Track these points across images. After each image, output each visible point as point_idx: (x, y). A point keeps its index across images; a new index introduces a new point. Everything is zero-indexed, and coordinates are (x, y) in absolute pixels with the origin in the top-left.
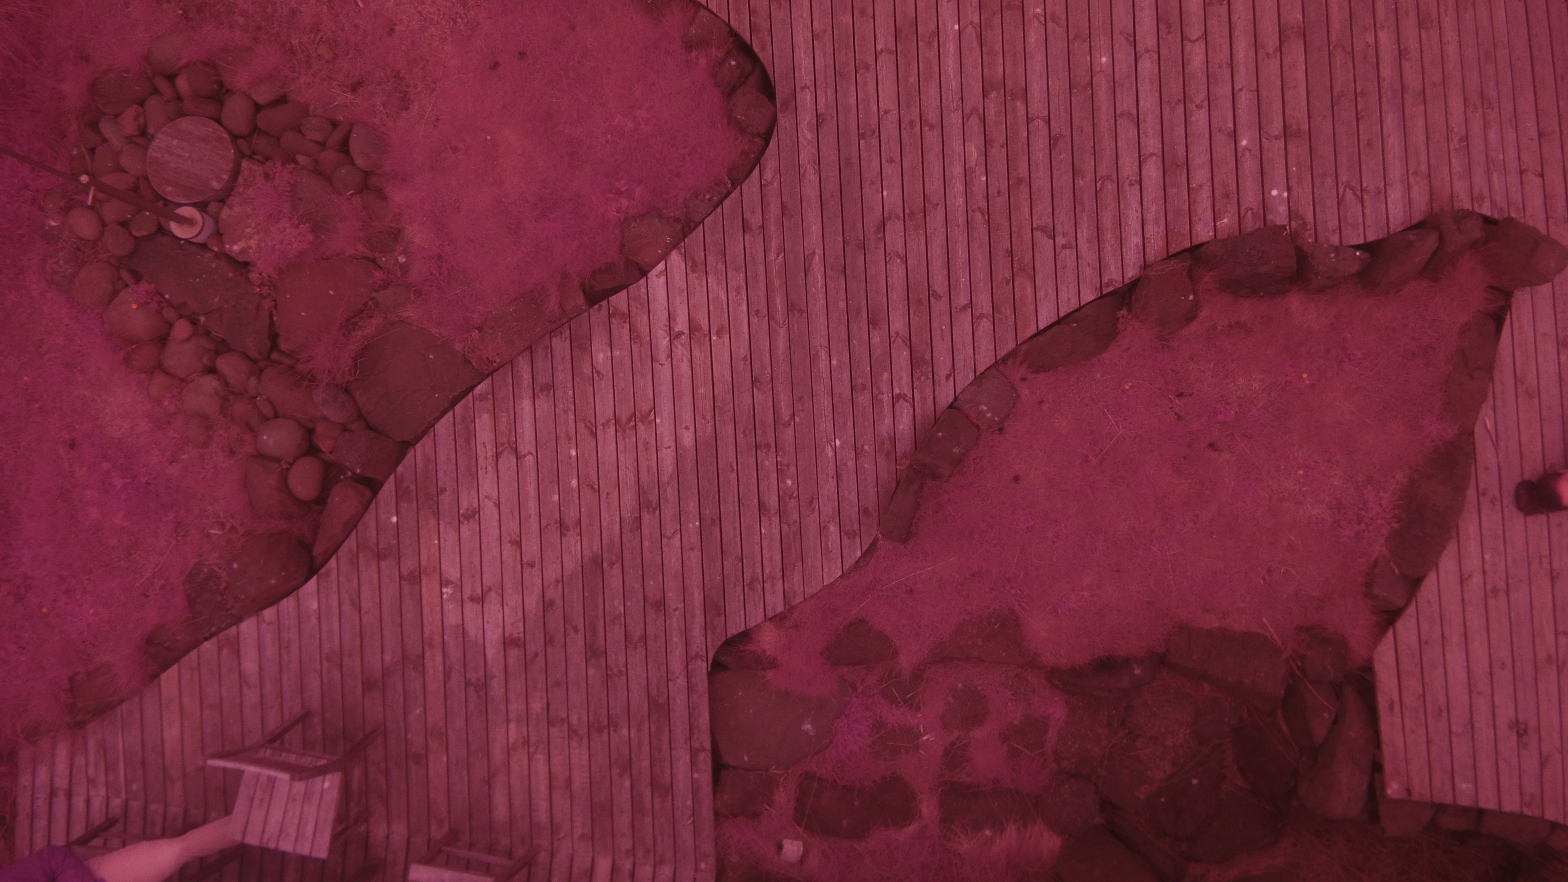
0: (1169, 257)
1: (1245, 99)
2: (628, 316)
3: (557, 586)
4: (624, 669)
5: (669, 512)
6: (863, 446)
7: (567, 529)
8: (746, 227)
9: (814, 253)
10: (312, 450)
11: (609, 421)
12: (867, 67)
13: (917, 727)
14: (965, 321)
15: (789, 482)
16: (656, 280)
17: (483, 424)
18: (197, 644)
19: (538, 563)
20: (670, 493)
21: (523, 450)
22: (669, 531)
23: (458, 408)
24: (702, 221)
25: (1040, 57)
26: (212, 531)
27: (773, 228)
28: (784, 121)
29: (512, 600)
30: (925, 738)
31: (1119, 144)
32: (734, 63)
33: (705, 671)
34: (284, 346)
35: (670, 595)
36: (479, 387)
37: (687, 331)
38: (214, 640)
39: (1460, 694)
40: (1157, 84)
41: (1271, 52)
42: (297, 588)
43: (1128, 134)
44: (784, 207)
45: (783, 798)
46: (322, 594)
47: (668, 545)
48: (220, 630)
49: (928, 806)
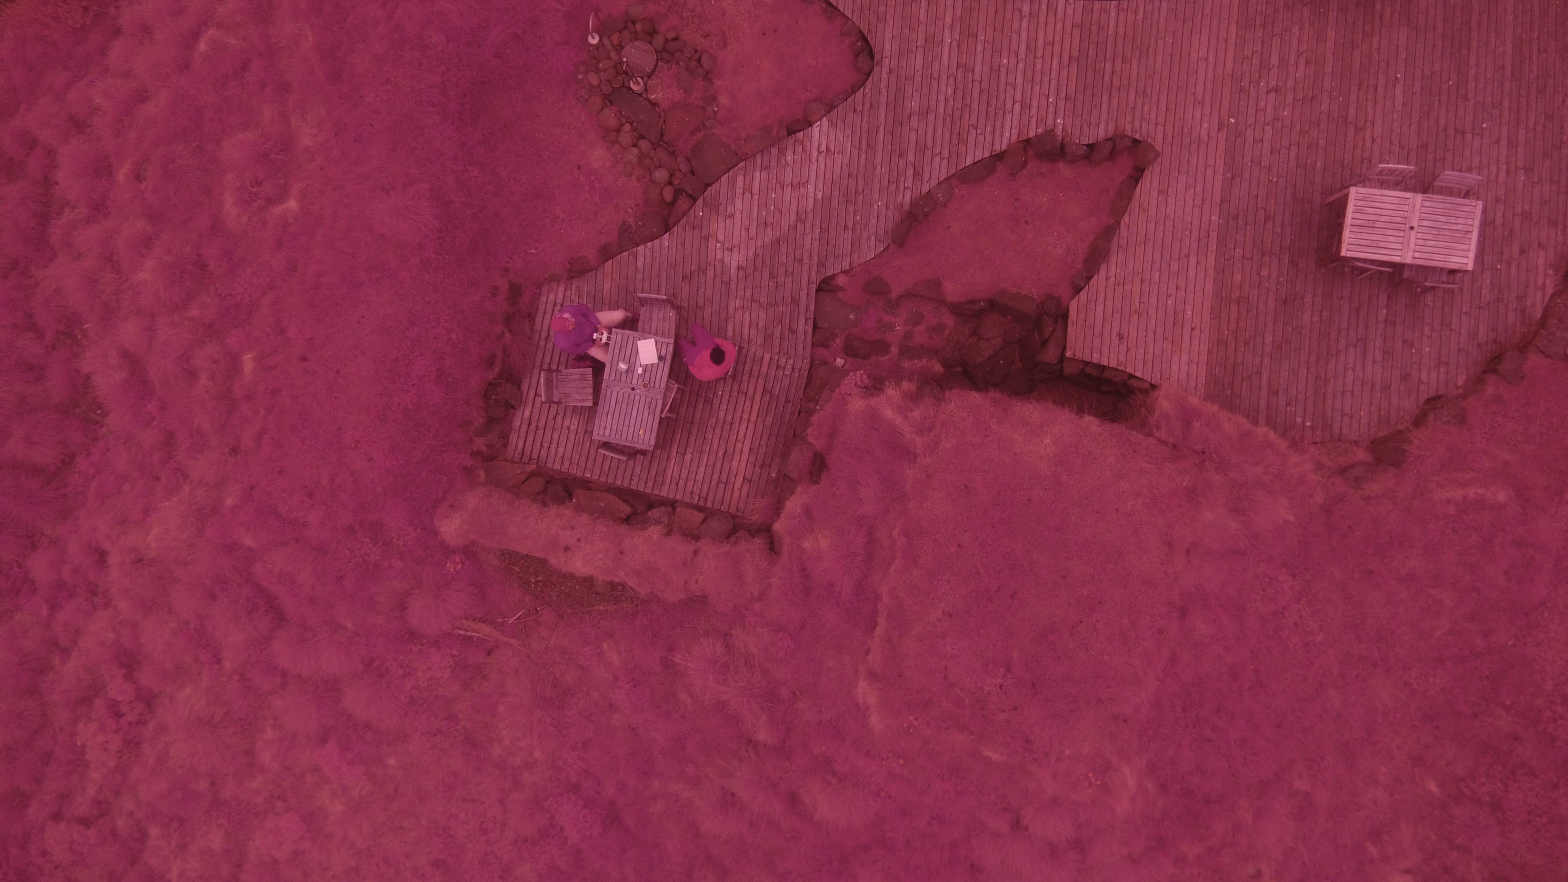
0: (1019, 142)
1: (1053, 83)
2: (802, 142)
3: (761, 249)
4: (783, 284)
5: (808, 224)
6: (889, 206)
7: (768, 225)
8: (855, 111)
9: (881, 125)
10: (670, 183)
11: (789, 184)
12: (912, 52)
13: (895, 324)
14: (937, 159)
15: (858, 218)
16: (816, 128)
17: (740, 180)
18: (620, 253)
19: (755, 239)
20: (810, 216)
21: (754, 192)
22: (807, 232)
23: (730, 172)
24: (838, 107)
25: (981, 57)
26: (629, 210)
27: (866, 112)
28: (876, 69)
29: (743, 251)
30: (897, 328)
31: (1007, 96)
32: (859, 44)
33: (815, 288)
34: (666, 139)
35: (805, 258)
36: (740, 165)
37: (825, 151)
38: (628, 252)
39: (1099, 322)
40: (1023, 73)
41: (1065, 66)
42: (661, 236)
43: (1010, 91)
44: (871, 105)
45: (839, 341)
46: (670, 240)
47: (806, 238)
48: (629, 249)
49: (894, 350)
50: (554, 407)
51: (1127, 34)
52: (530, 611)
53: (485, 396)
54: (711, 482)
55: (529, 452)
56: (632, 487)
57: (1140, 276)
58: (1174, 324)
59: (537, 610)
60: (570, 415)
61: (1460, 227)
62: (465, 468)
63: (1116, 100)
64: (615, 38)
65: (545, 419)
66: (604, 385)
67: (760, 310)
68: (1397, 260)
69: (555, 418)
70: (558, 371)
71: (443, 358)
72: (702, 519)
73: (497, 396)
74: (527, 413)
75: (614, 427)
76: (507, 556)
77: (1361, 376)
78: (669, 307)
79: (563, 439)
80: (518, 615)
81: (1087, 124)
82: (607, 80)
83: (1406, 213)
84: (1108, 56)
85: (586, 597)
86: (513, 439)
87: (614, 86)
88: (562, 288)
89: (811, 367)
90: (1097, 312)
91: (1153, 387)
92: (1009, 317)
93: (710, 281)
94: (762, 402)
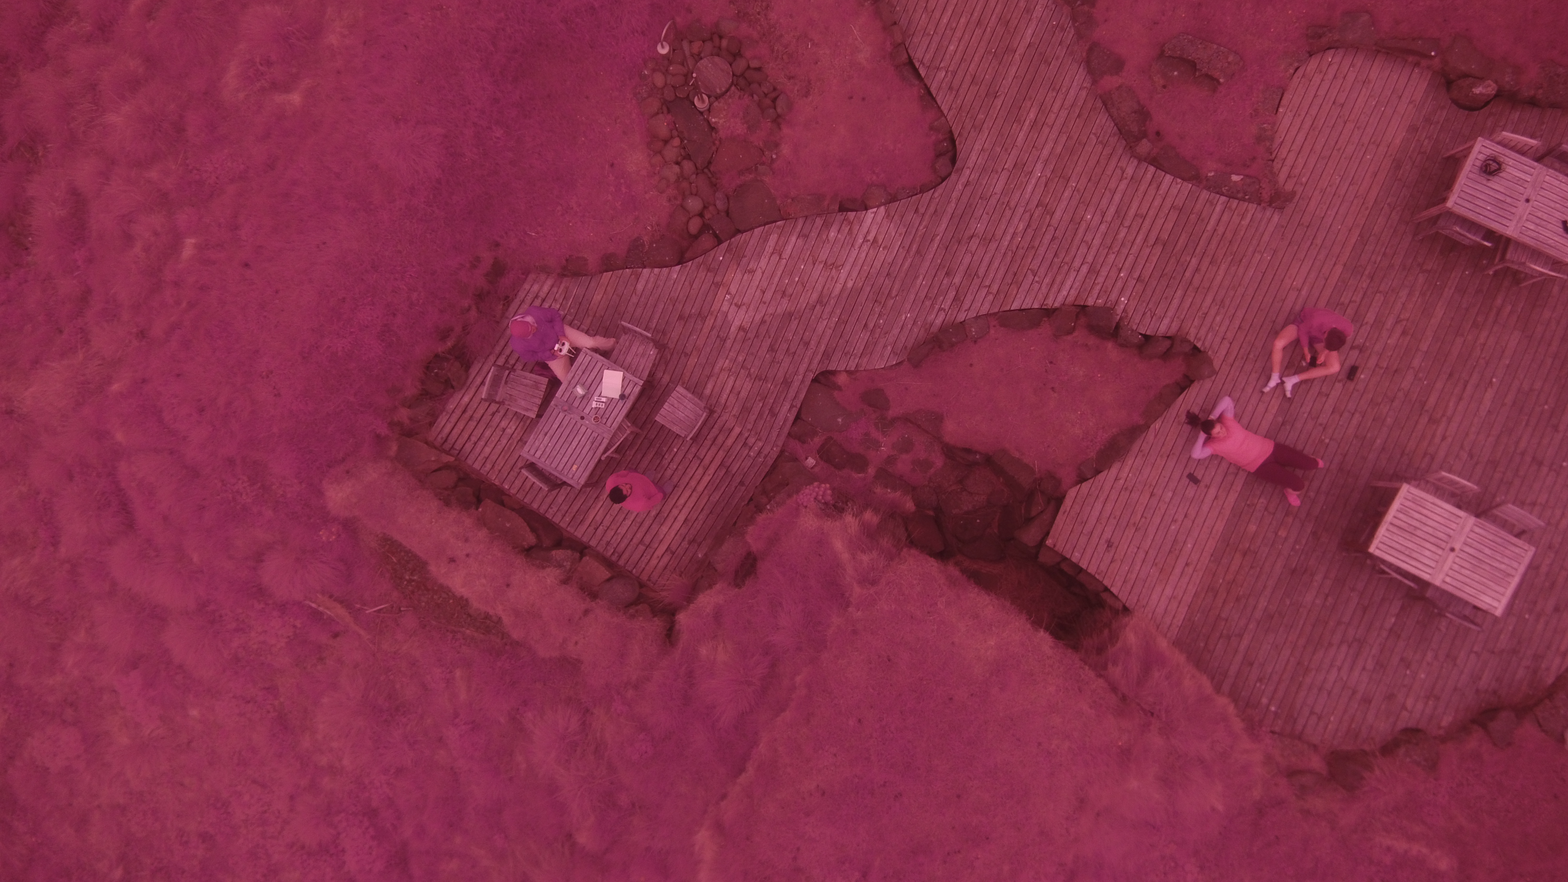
0: (1073, 305)
2: (851, 223)
3: (770, 316)
4: (780, 361)
5: (828, 309)
6: (918, 321)
7: (785, 296)
8: (916, 211)
9: (938, 235)
10: (701, 215)
11: (823, 261)
12: (997, 172)
13: (882, 443)
14: (984, 291)
15: (881, 321)
16: (870, 214)
17: (773, 238)
18: (624, 269)
19: (767, 304)
20: (832, 302)
21: (783, 256)
22: (824, 317)
23: (765, 227)
24: (900, 200)
25: (1065, 203)
26: (648, 228)
27: (927, 217)
28: (953, 177)
29: (751, 313)
30: (882, 449)
31: (1078, 252)
32: (945, 144)
33: (811, 378)
34: (712, 169)
35: (813, 343)
36: (779, 222)
37: (871, 241)
38: (632, 270)
39: (1092, 521)
40: (1103, 237)
41: (1149, 245)
42: (671, 266)
43: (1083, 249)
44: (936, 211)
45: (818, 441)
46: (680, 274)
47: (821, 322)
48: (634, 267)
49: (871, 471)
50: (494, 407)
51: (1225, 236)
52: (392, 607)
53: (427, 368)
54: (632, 539)
55: (453, 441)
56: (547, 515)
57: (1151, 490)
58: (1170, 551)
59: (400, 608)
60: (511, 417)
61: (1503, 567)
62: (378, 436)
63: (1190, 300)
64: (697, 45)
65: (482, 411)
66: (553, 403)
67: (748, 379)
68: (1426, 577)
69: (493, 414)
70: (513, 369)
71: (394, 315)
72: (607, 577)
73: (440, 371)
74: (466, 399)
75: (548, 450)
76: (389, 542)
77: (1345, 679)
78: (652, 344)
79: (495, 439)
80: (379, 608)
81: (1151, 314)
82: (673, 86)
83: (1452, 531)
84: (1197, 251)
85: (456, 615)
86: (442, 420)
87: (677, 94)
88: (549, 283)
89: (778, 457)
90: (1093, 510)
91: (1126, 610)
92: (1001, 479)
93: (706, 330)
94: (716, 476)
